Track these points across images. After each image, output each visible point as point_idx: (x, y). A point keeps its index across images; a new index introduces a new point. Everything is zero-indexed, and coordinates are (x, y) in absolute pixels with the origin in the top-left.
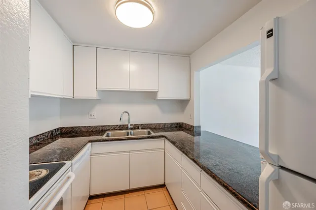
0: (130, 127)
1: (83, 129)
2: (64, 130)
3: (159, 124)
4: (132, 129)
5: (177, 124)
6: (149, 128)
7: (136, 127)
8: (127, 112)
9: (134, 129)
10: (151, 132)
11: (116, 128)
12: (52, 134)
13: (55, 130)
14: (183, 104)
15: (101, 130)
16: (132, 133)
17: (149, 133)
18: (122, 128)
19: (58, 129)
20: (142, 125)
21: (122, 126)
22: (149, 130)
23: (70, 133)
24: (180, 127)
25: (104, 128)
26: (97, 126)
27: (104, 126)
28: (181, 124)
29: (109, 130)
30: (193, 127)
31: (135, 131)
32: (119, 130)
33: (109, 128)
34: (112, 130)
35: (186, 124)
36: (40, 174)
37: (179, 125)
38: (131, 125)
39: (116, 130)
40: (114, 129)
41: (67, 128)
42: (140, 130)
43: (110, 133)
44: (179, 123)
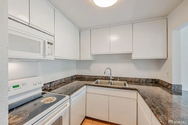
0: (111, 78)
1: (86, 77)
2: (78, 77)
3: (135, 79)
4: (112, 80)
5: (153, 80)
6: (126, 81)
7: (115, 79)
8: (109, 68)
9: (115, 80)
10: (127, 84)
11: (103, 78)
12: (72, 78)
13: (74, 76)
14: (160, 62)
15: (94, 79)
16: (112, 83)
17: (125, 85)
18: (107, 78)
19: (75, 76)
20: (120, 77)
21: (107, 77)
22: (125, 82)
23: (80, 78)
24: (156, 83)
25: (96, 77)
26: (93, 76)
27: (96, 76)
28: (157, 80)
29: (99, 79)
30: (171, 85)
31: (115, 81)
32: (105, 79)
33: (99, 78)
34: (101, 79)
35: (162, 81)
36: (53, 100)
37: (154, 81)
38: (112, 77)
39: (103, 79)
40: (102, 79)
41: (79, 75)
42: (118, 82)
43: (99, 81)
44: (155, 80)
